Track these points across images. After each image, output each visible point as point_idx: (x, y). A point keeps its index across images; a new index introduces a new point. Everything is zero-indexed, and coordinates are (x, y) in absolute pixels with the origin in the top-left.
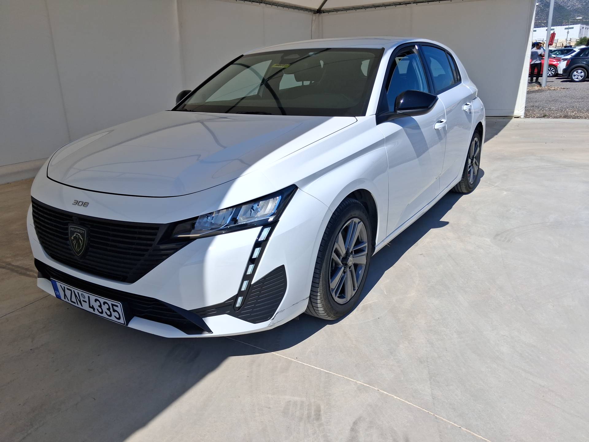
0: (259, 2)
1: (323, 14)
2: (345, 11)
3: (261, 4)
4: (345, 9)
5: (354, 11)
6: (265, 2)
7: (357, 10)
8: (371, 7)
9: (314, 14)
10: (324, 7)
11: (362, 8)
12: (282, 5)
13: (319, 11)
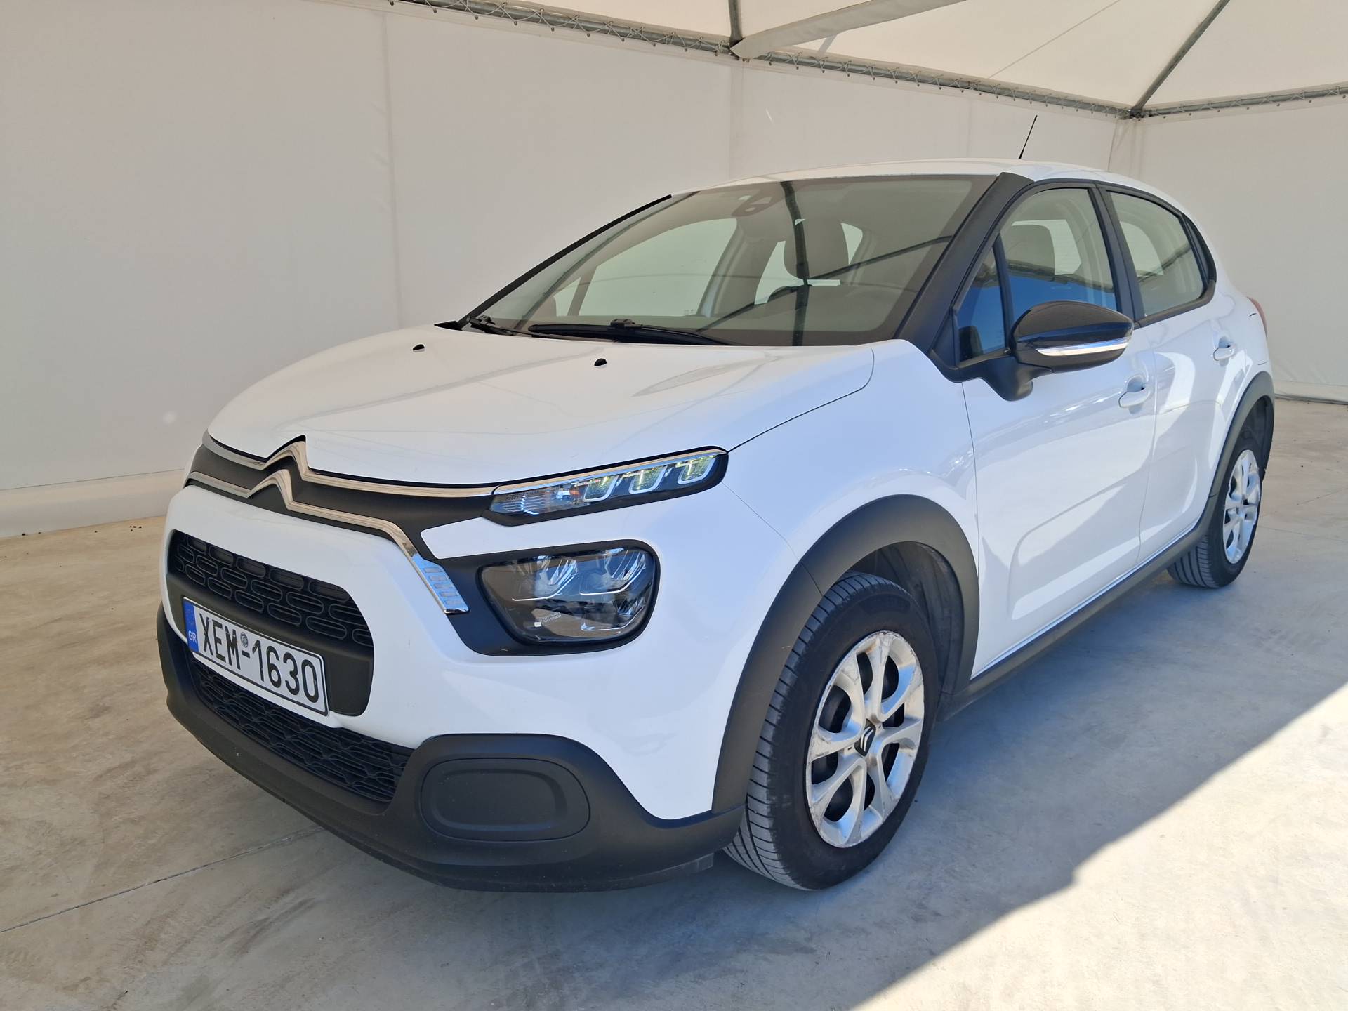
0: (962, 87)
1: (1147, 120)
2: (1215, 111)
3: (966, 91)
4: (1214, 105)
5: (1243, 109)
6: (979, 87)
7: (1252, 108)
8: (1296, 99)
9: (1121, 119)
10: (1152, 103)
11: (1266, 102)
12: (1027, 93)
13: (1137, 112)
